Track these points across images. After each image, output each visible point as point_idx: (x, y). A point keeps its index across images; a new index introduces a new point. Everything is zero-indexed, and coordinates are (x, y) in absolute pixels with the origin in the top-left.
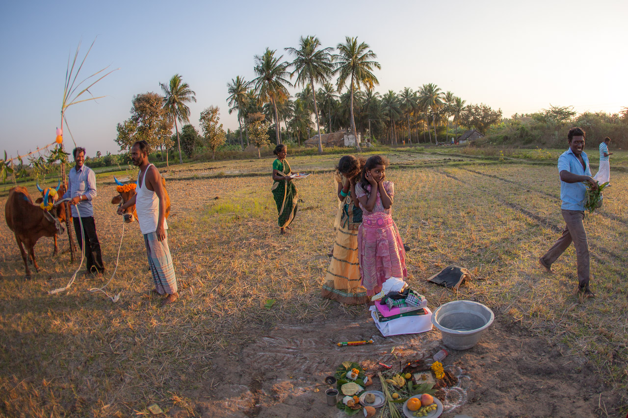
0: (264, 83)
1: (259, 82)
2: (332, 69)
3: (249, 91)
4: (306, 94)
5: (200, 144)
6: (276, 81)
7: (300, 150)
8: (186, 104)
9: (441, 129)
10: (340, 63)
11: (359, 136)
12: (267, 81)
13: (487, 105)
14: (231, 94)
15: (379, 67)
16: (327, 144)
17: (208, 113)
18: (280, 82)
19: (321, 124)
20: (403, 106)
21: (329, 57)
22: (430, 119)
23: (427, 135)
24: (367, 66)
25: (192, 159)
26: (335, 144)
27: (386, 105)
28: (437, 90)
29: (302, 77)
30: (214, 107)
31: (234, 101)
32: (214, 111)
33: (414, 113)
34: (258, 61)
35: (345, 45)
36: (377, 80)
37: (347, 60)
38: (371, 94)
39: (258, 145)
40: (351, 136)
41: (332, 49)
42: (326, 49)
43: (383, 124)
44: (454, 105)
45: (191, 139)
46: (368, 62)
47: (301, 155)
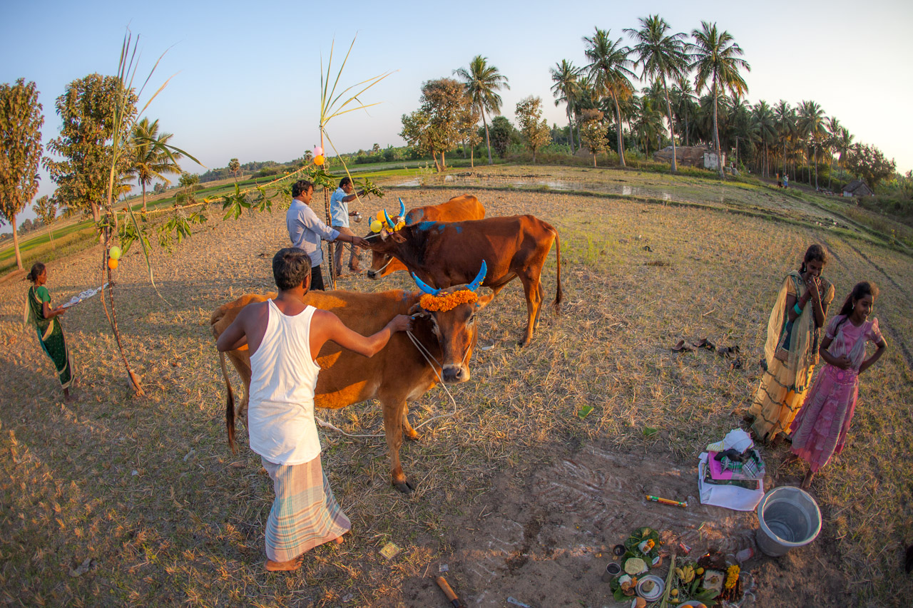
0: (600, 72)
1: (592, 70)
2: (690, 63)
3: (581, 79)
4: (656, 90)
5: (515, 141)
6: (616, 71)
7: (647, 163)
8: (494, 91)
9: (822, 168)
10: (697, 55)
11: (724, 157)
12: (603, 70)
13: (879, 150)
14: (556, 82)
15: (748, 68)
16: (683, 160)
17: (527, 105)
18: (622, 72)
19: (675, 131)
20: (779, 125)
21: (682, 45)
22: (811, 151)
23: (805, 171)
24: (733, 65)
25: (504, 160)
26: (693, 162)
27: (758, 121)
28: (820, 112)
29: (649, 68)
30: (535, 98)
31: (560, 91)
32: (535, 103)
33: (792, 139)
34: (589, 43)
35: (703, 33)
36: (746, 86)
37: (706, 52)
38: (739, 102)
39: (594, 151)
40: (713, 155)
41: (685, 35)
42: (677, 35)
43: (753, 146)
44: (841, 138)
45: (504, 135)
46: (734, 60)
47: (649, 171)
